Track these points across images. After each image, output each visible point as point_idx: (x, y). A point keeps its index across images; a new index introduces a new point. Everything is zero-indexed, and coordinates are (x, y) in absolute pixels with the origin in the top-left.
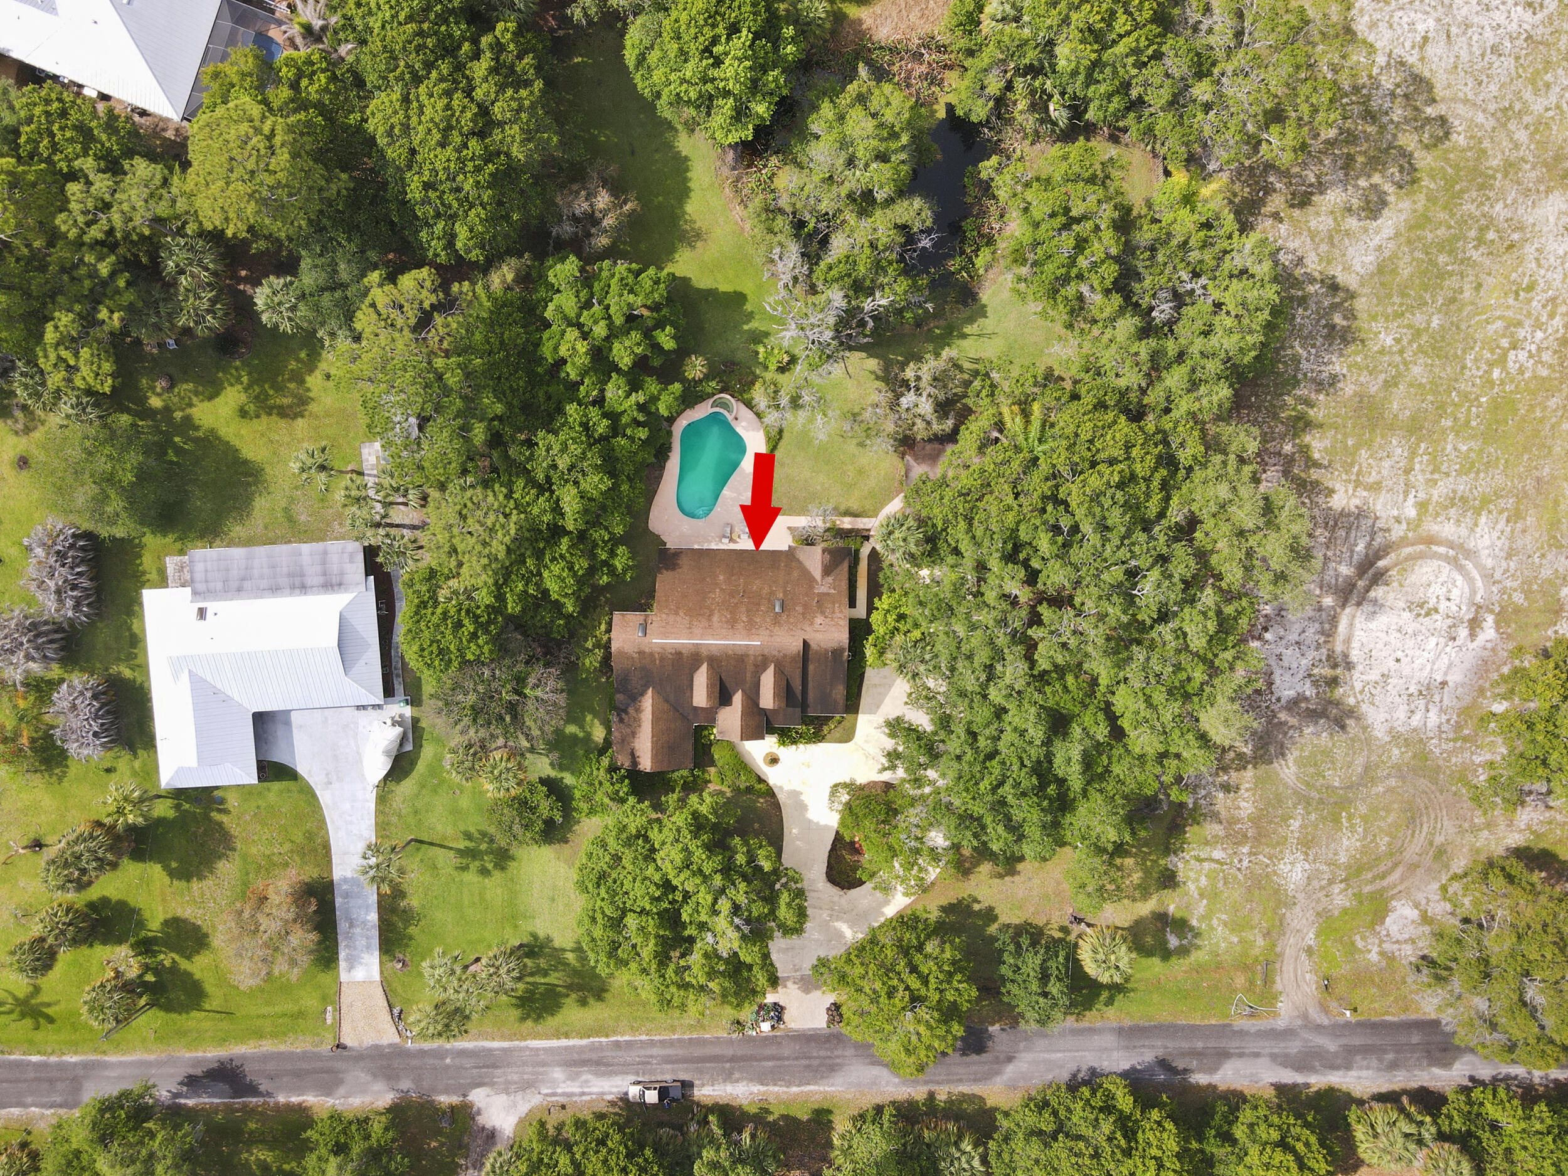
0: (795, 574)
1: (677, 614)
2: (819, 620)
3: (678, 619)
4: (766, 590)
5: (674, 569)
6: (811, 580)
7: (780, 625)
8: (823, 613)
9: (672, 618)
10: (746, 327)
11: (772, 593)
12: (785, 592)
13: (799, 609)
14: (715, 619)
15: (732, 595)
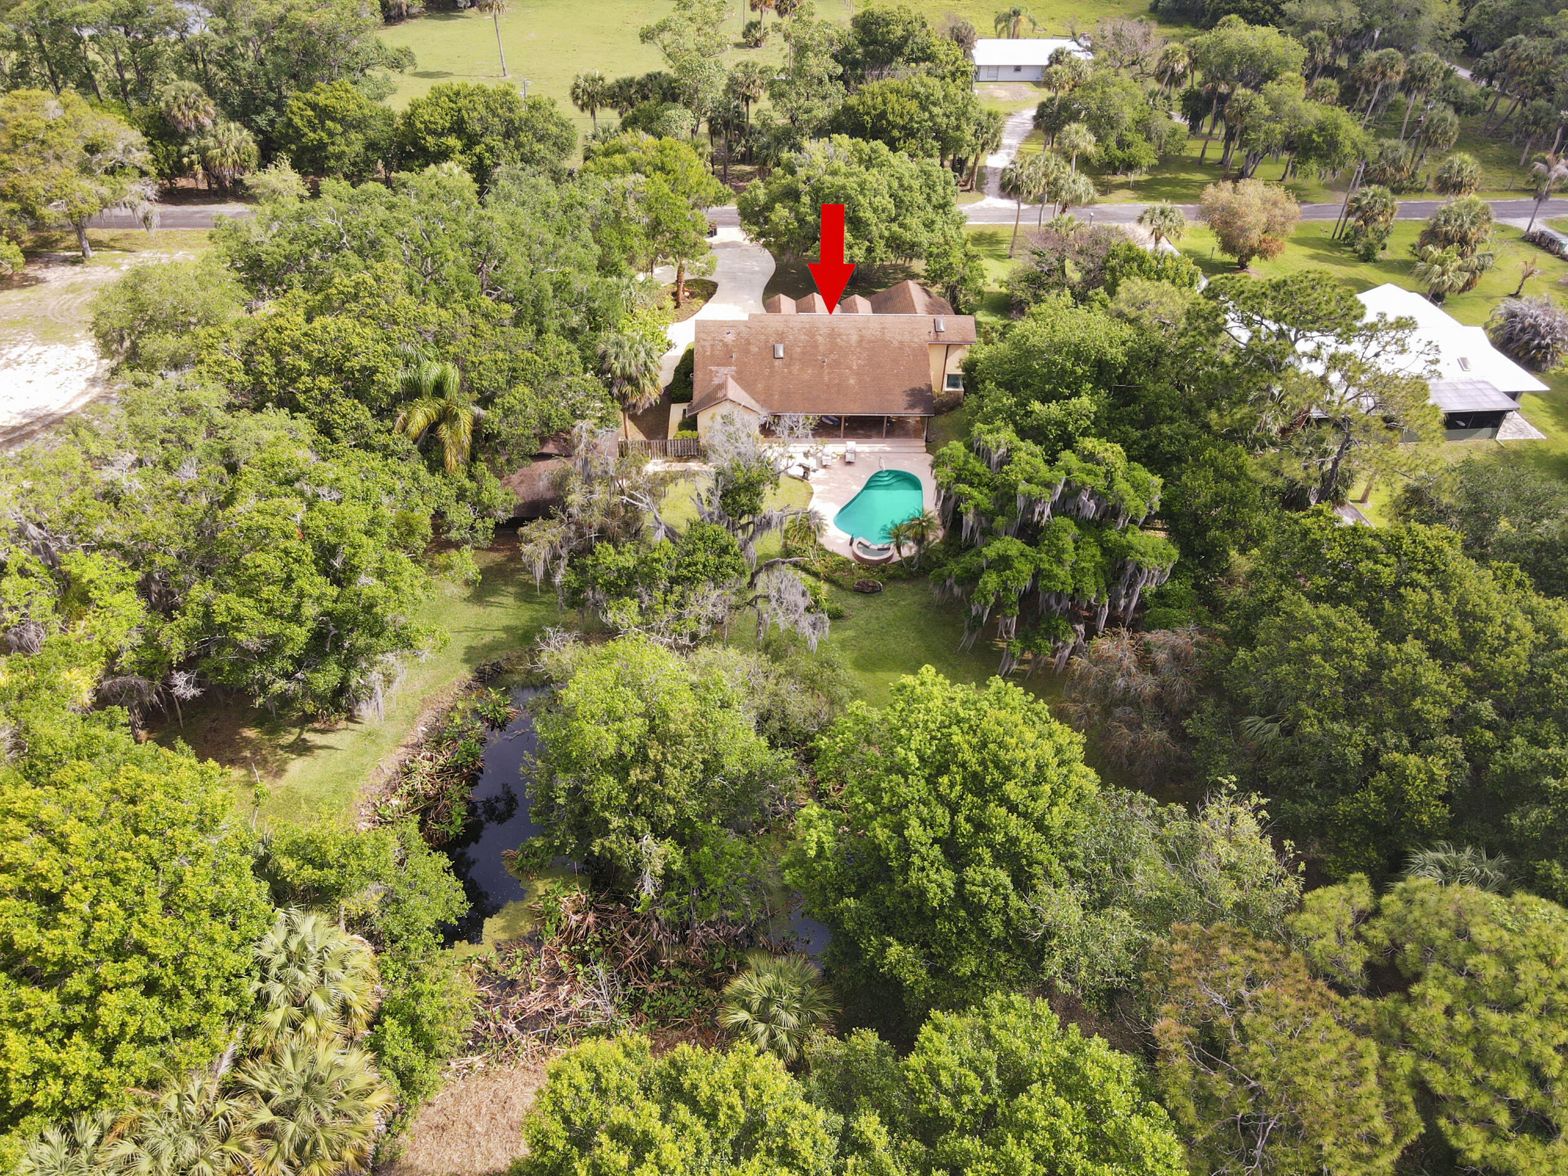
0: (760, 386)
1: (901, 342)
2: (730, 338)
3: (899, 338)
4: (796, 368)
5: (913, 390)
6: (740, 379)
7: (777, 334)
8: (726, 345)
9: (907, 338)
10: (850, 633)
11: (788, 366)
12: (772, 367)
13: (754, 349)
14: (854, 338)
15: (837, 363)
